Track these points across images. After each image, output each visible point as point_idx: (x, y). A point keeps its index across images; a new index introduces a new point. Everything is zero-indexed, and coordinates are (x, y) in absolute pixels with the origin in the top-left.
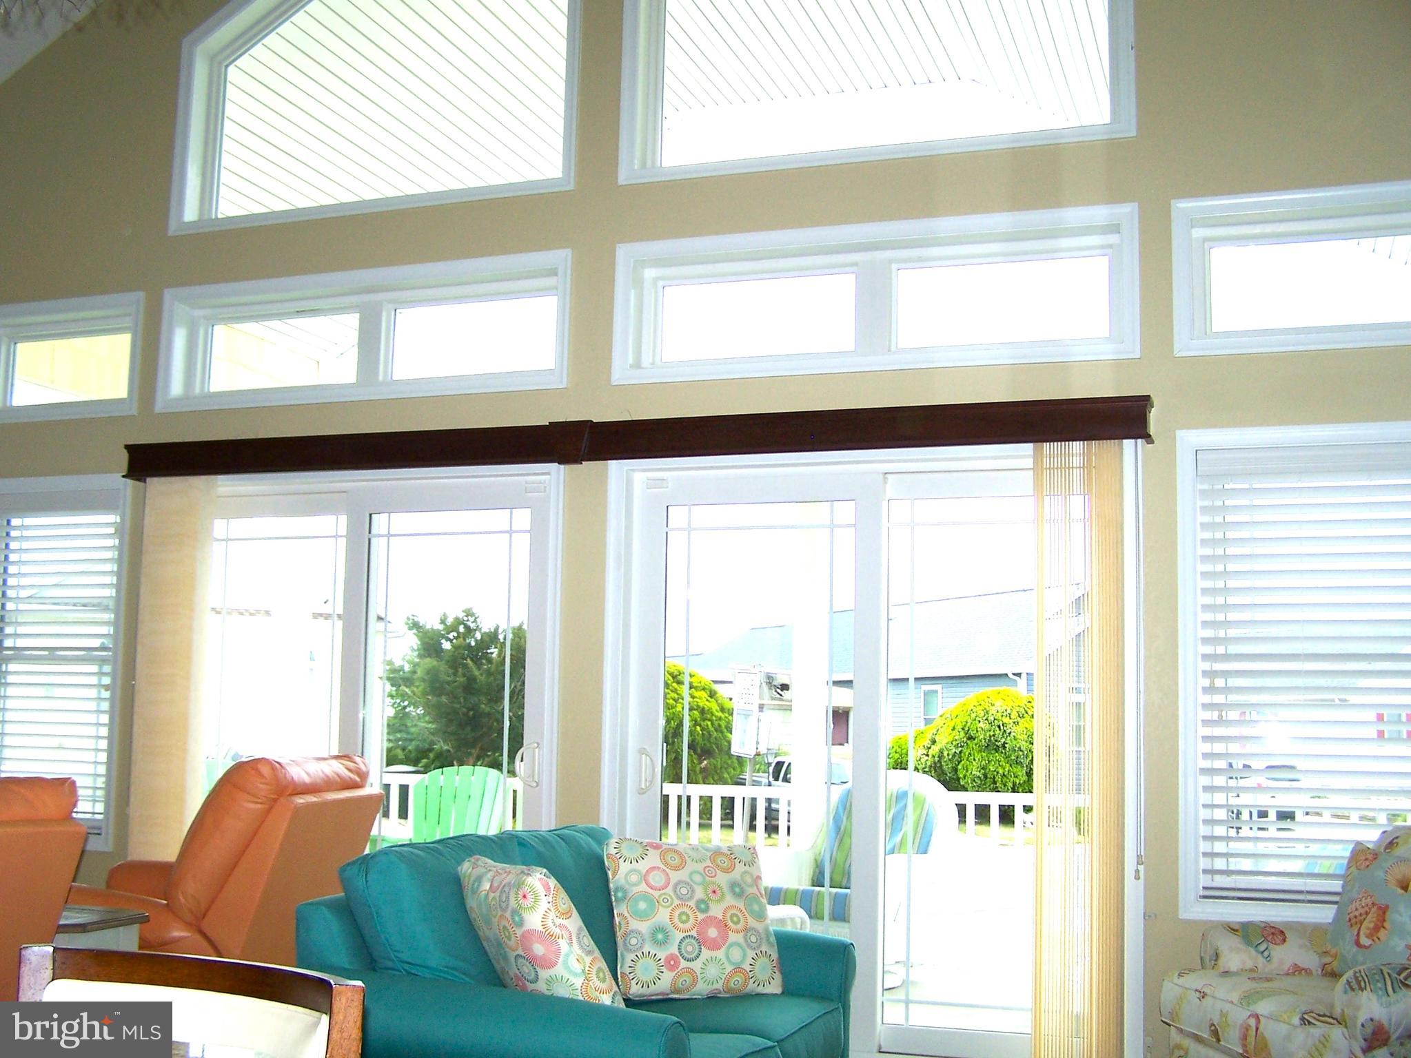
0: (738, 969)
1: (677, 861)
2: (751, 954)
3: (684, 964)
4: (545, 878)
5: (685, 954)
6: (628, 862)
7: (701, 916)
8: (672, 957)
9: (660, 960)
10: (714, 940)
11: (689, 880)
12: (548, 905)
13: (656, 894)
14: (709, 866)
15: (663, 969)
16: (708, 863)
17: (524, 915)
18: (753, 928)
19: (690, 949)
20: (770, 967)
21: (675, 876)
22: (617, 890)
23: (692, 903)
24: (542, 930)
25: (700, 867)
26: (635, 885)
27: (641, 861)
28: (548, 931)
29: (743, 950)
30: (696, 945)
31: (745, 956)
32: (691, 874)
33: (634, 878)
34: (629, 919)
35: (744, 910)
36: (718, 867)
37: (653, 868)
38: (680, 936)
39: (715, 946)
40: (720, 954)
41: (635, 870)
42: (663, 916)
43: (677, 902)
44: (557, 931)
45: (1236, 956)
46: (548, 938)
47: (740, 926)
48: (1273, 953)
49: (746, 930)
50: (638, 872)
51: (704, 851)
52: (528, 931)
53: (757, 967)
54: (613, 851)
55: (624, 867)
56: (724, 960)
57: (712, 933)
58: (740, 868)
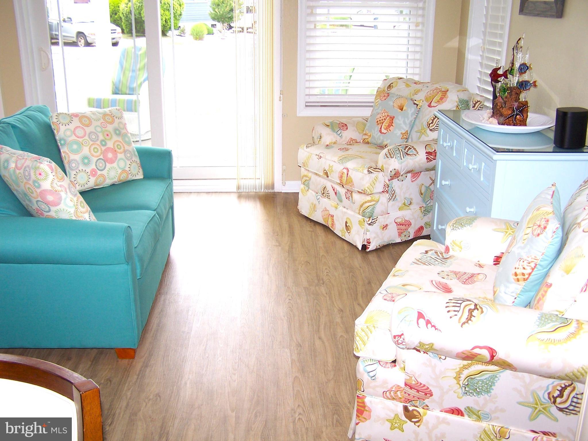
0: (124, 171)
1: (87, 122)
2: (129, 162)
3: (99, 173)
4: (50, 164)
5: (99, 168)
6: (64, 125)
7: (103, 148)
8: (93, 170)
9: (88, 172)
10: (111, 159)
11: (95, 131)
12: (53, 177)
13: (81, 140)
14: (102, 122)
15: (90, 177)
16: (102, 121)
17: (40, 183)
18: (128, 150)
19: (101, 165)
20: (138, 167)
21: (88, 130)
22: (60, 140)
23: (98, 142)
24: (51, 189)
25: (98, 123)
26: (70, 136)
27: (70, 124)
28: (55, 189)
29: (125, 161)
30: (103, 163)
31: (126, 163)
32: (95, 127)
33: (68, 133)
34: (70, 154)
35: (122, 142)
36: (107, 122)
37: (77, 127)
38: (95, 159)
39: (112, 161)
40: (115, 165)
41: (68, 129)
42: (86, 151)
43: (91, 143)
44: (59, 189)
45: (328, 137)
46: (55, 192)
47: (122, 150)
48: (343, 135)
49: (125, 151)
50: (70, 130)
51: (99, 114)
52: (44, 190)
53: (132, 168)
54: (55, 120)
55: (62, 128)
56: (117, 167)
57: (110, 155)
58: (117, 121)
